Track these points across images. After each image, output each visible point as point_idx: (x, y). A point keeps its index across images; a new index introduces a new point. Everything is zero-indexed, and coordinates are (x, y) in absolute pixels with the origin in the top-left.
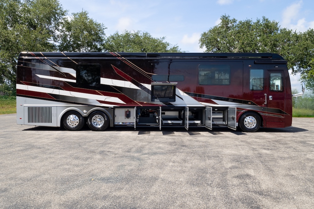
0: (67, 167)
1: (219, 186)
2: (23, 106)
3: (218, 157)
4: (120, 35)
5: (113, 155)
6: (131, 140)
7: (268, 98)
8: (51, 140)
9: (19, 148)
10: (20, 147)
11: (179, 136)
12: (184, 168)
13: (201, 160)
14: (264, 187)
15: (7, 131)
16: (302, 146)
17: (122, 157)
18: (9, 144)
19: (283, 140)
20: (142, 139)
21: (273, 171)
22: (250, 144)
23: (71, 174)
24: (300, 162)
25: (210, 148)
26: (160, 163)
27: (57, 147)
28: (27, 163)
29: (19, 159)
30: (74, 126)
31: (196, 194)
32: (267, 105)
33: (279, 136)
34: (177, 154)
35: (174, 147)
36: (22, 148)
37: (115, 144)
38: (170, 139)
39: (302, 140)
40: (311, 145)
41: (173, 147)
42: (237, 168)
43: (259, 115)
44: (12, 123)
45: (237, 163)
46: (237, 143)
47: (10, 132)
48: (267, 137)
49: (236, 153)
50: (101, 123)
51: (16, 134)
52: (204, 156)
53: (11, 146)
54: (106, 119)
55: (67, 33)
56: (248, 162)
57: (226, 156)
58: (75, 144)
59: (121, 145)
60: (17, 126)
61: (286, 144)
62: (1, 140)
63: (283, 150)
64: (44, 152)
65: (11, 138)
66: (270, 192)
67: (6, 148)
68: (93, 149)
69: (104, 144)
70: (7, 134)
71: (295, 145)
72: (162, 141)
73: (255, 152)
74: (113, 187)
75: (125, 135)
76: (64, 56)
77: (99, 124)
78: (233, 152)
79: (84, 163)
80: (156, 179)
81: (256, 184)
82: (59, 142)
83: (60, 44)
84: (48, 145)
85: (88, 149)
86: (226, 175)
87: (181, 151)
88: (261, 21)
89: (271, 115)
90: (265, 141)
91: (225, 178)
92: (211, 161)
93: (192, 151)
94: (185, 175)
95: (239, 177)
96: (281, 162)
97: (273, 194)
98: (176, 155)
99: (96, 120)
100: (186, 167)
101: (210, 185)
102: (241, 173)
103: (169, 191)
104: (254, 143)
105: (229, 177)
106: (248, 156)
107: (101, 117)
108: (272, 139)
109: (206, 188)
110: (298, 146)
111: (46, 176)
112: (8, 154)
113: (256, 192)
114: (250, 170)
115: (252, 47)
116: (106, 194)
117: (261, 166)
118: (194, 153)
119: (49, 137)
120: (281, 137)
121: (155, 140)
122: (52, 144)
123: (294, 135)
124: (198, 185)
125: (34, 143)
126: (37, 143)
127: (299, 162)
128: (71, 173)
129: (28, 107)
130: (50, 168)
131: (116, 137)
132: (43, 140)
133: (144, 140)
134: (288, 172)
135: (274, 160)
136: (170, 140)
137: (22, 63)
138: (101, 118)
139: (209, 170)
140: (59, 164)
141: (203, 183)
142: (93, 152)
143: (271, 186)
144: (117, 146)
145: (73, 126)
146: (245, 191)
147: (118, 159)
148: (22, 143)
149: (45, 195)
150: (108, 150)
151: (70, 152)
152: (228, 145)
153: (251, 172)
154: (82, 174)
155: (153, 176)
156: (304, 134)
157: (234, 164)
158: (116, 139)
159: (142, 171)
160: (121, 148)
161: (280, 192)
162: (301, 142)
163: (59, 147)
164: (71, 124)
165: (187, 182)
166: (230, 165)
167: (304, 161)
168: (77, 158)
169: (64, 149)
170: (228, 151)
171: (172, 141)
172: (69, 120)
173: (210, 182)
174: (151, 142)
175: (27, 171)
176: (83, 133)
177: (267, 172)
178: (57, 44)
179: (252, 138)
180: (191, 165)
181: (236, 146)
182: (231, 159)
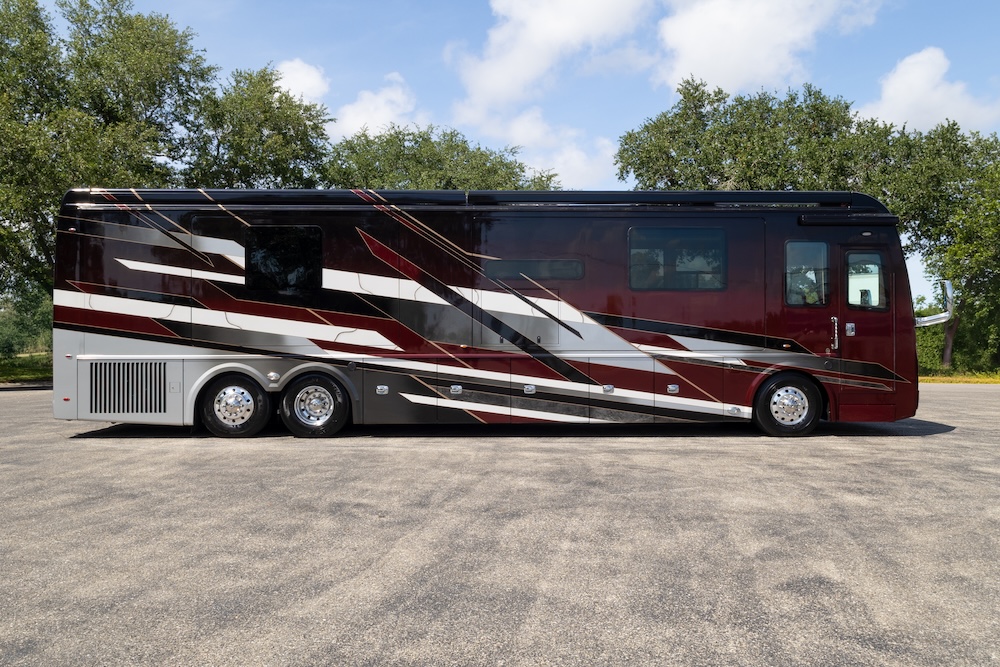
0: (230, 560)
1: (737, 618)
2: (74, 361)
3: (711, 519)
4: (372, 138)
5: (376, 517)
6: (424, 467)
7: (842, 330)
8: (167, 469)
9: (64, 498)
10: (67, 492)
11: (574, 451)
12: (612, 560)
13: (658, 531)
14: (883, 621)
15: (20, 442)
16: (960, 479)
17: (404, 523)
18: (30, 485)
19: (896, 461)
20: (459, 464)
21: (897, 564)
22: (800, 475)
23: (245, 587)
24: (973, 534)
25: (679, 490)
26: (531, 542)
27: (188, 491)
28: (94, 547)
29: (69, 533)
30: (239, 422)
31: (671, 651)
32: (838, 353)
33: (880, 447)
34: (580, 510)
35: (565, 486)
36: (74, 497)
37: (374, 481)
38: (546, 461)
39: (956, 460)
40: (987, 476)
41: (562, 490)
42: (779, 555)
43: (816, 381)
44: (37, 413)
45: (776, 539)
46: (758, 471)
47: (33, 442)
48: (844, 453)
49: (762, 504)
50: (324, 411)
51: (53, 451)
52: (665, 516)
53: (37, 489)
54: (340, 400)
55: (211, 133)
56: (808, 534)
57: (735, 515)
58: (245, 482)
59: (393, 482)
60: (54, 424)
61: (910, 473)
62: (6, 470)
63: (909, 495)
64: (148, 509)
65: (38, 462)
66: (908, 637)
67: (21, 498)
68: (305, 496)
69: (339, 482)
70: (22, 451)
71: (940, 478)
72: (523, 470)
73: (823, 502)
74: (390, 630)
75: (400, 449)
76: (207, 202)
77: (318, 414)
78: (756, 503)
79: (285, 546)
80: (529, 600)
81: (854, 611)
82: (191, 474)
83: (187, 166)
84: (158, 486)
85: (291, 498)
86: (752, 580)
87: (590, 499)
88: (801, 98)
89: (852, 383)
90: (842, 464)
91: (751, 591)
92: (693, 534)
93: (624, 501)
94: (620, 582)
95: (794, 586)
96: (914, 535)
97: (918, 645)
98: (577, 515)
99: (308, 401)
100: (616, 556)
101: (708, 616)
102: (796, 573)
103: (581, 642)
104: (810, 472)
105: (761, 587)
106: (802, 515)
107: (324, 393)
108: (863, 457)
109: (700, 630)
110: (949, 481)
111: (163, 595)
112: (30, 517)
113: (863, 640)
114: (822, 563)
115: (775, 176)
116: (370, 654)
117: (853, 547)
118: (632, 507)
119: (158, 458)
120: (888, 450)
121: (499, 464)
122: (172, 482)
123: (927, 446)
124: (669, 617)
125: (113, 478)
126: (124, 480)
127: (969, 533)
128: (243, 583)
129: (92, 364)
130: (171, 564)
131: (374, 458)
132: (141, 470)
133: (466, 464)
134: (944, 568)
135: (888, 526)
136: (548, 465)
137: (72, 223)
138: (323, 396)
139: (691, 563)
140: (203, 552)
141: (683, 610)
142: (307, 507)
143: (905, 618)
144: (383, 487)
145: (234, 421)
146: (826, 638)
147: (391, 530)
148: (74, 479)
149: (166, 662)
150: (357, 501)
151: (234, 509)
152: (734, 480)
153: (829, 570)
154: (282, 585)
155: (515, 588)
156: (957, 442)
157: (766, 543)
158: (375, 464)
159: (477, 570)
160: (397, 493)
161: (940, 637)
162: (955, 467)
163: (195, 491)
164: (227, 414)
165: (633, 609)
166: (754, 547)
167: (983, 528)
168: (259, 529)
169: (212, 498)
170: (738, 500)
171: (555, 467)
172: (223, 404)
173: (707, 608)
174: (487, 473)
175: (97, 576)
176: (267, 444)
177: (880, 568)
178: (179, 166)
179: (798, 455)
180: (630, 548)
181: (759, 481)
182: (752, 526)
